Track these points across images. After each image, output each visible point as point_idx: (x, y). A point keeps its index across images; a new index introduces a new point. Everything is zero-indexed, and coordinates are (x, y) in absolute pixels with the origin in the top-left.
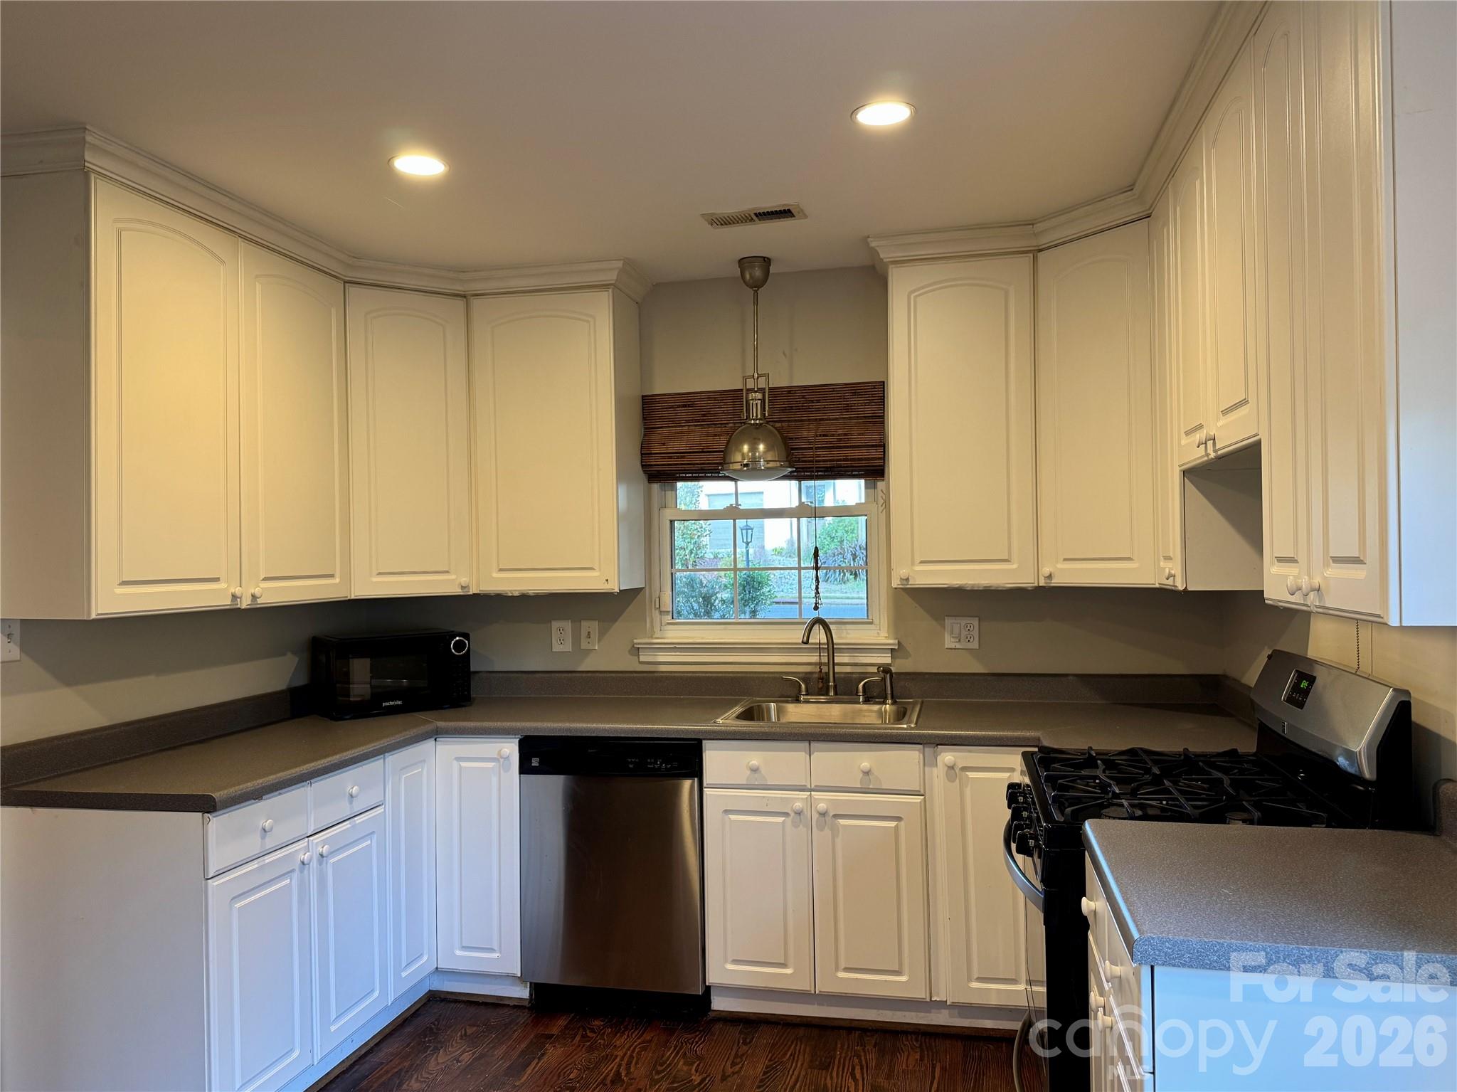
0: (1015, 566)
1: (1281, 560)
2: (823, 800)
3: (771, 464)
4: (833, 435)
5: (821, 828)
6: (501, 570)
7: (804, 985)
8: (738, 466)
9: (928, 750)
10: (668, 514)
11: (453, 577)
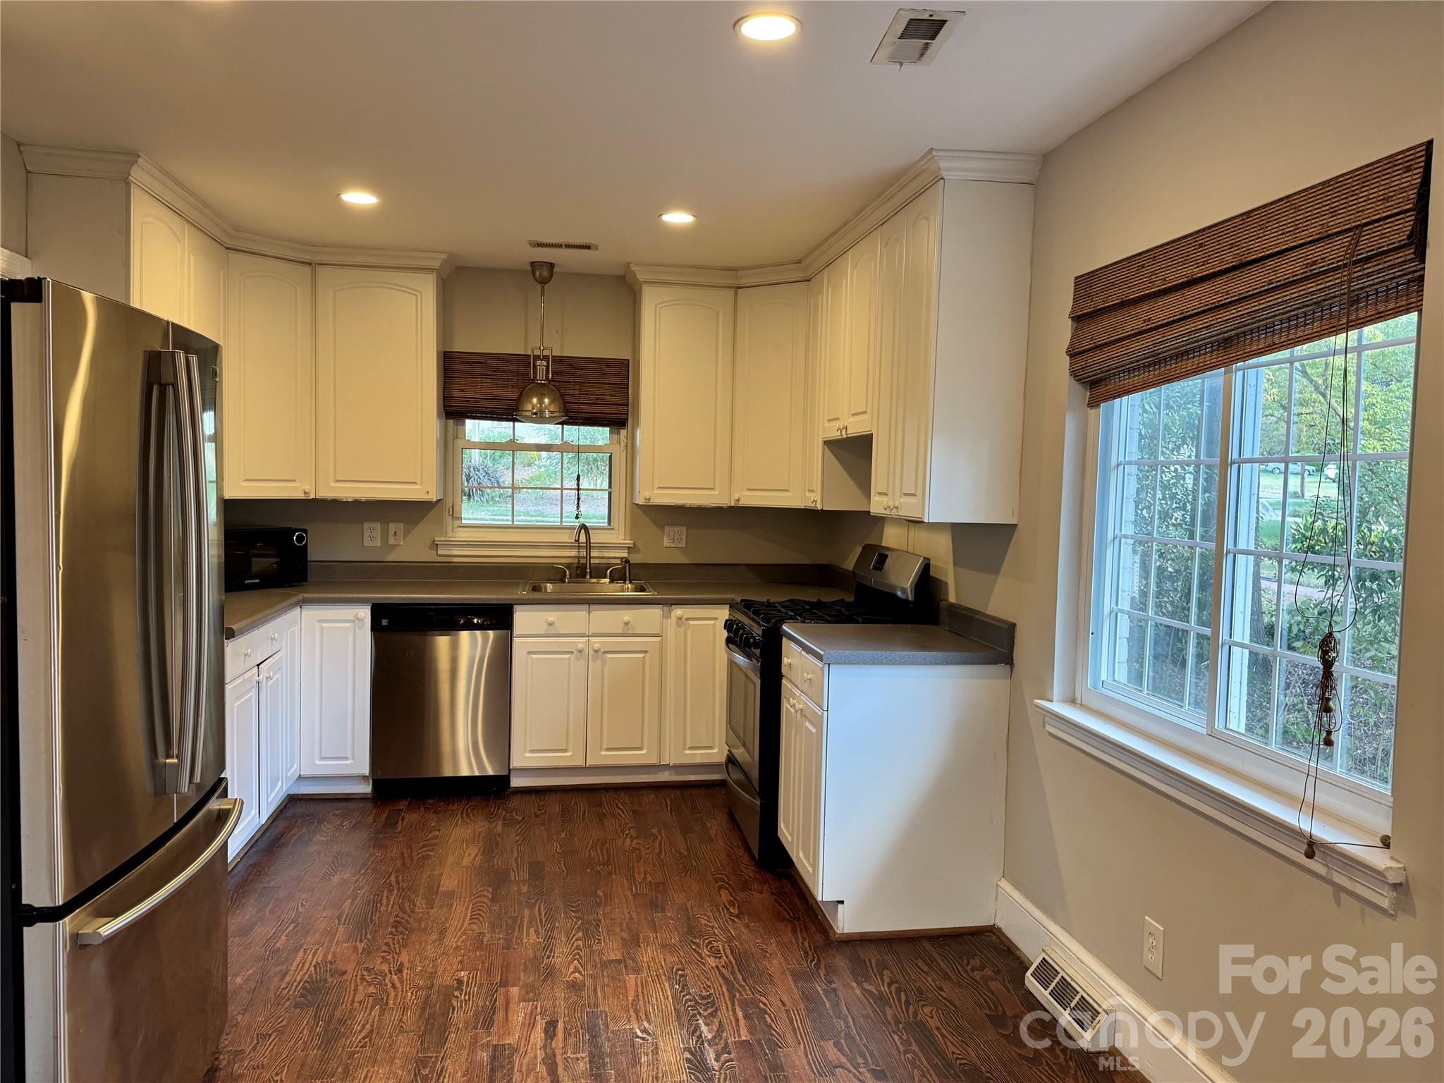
0: (717, 493)
1: (880, 494)
2: (597, 642)
3: (555, 414)
4: (592, 395)
5: (595, 660)
6: (337, 481)
7: (579, 762)
8: (529, 414)
9: (666, 608)
10: (460, 443)
11: (298, 485)
